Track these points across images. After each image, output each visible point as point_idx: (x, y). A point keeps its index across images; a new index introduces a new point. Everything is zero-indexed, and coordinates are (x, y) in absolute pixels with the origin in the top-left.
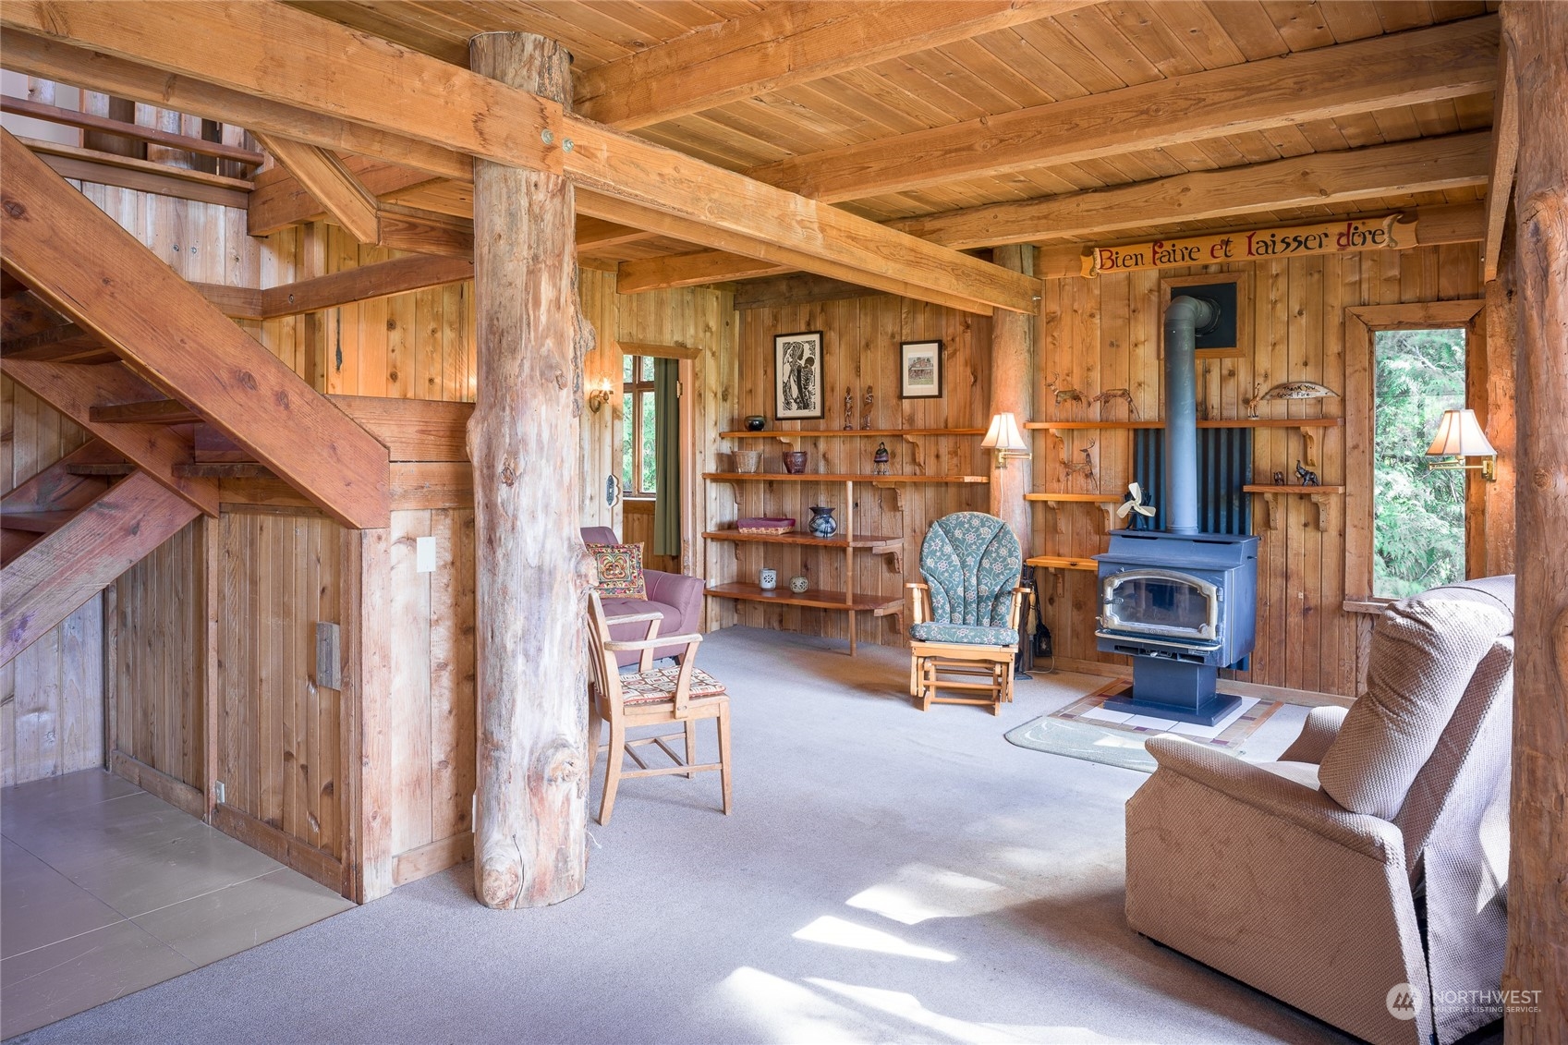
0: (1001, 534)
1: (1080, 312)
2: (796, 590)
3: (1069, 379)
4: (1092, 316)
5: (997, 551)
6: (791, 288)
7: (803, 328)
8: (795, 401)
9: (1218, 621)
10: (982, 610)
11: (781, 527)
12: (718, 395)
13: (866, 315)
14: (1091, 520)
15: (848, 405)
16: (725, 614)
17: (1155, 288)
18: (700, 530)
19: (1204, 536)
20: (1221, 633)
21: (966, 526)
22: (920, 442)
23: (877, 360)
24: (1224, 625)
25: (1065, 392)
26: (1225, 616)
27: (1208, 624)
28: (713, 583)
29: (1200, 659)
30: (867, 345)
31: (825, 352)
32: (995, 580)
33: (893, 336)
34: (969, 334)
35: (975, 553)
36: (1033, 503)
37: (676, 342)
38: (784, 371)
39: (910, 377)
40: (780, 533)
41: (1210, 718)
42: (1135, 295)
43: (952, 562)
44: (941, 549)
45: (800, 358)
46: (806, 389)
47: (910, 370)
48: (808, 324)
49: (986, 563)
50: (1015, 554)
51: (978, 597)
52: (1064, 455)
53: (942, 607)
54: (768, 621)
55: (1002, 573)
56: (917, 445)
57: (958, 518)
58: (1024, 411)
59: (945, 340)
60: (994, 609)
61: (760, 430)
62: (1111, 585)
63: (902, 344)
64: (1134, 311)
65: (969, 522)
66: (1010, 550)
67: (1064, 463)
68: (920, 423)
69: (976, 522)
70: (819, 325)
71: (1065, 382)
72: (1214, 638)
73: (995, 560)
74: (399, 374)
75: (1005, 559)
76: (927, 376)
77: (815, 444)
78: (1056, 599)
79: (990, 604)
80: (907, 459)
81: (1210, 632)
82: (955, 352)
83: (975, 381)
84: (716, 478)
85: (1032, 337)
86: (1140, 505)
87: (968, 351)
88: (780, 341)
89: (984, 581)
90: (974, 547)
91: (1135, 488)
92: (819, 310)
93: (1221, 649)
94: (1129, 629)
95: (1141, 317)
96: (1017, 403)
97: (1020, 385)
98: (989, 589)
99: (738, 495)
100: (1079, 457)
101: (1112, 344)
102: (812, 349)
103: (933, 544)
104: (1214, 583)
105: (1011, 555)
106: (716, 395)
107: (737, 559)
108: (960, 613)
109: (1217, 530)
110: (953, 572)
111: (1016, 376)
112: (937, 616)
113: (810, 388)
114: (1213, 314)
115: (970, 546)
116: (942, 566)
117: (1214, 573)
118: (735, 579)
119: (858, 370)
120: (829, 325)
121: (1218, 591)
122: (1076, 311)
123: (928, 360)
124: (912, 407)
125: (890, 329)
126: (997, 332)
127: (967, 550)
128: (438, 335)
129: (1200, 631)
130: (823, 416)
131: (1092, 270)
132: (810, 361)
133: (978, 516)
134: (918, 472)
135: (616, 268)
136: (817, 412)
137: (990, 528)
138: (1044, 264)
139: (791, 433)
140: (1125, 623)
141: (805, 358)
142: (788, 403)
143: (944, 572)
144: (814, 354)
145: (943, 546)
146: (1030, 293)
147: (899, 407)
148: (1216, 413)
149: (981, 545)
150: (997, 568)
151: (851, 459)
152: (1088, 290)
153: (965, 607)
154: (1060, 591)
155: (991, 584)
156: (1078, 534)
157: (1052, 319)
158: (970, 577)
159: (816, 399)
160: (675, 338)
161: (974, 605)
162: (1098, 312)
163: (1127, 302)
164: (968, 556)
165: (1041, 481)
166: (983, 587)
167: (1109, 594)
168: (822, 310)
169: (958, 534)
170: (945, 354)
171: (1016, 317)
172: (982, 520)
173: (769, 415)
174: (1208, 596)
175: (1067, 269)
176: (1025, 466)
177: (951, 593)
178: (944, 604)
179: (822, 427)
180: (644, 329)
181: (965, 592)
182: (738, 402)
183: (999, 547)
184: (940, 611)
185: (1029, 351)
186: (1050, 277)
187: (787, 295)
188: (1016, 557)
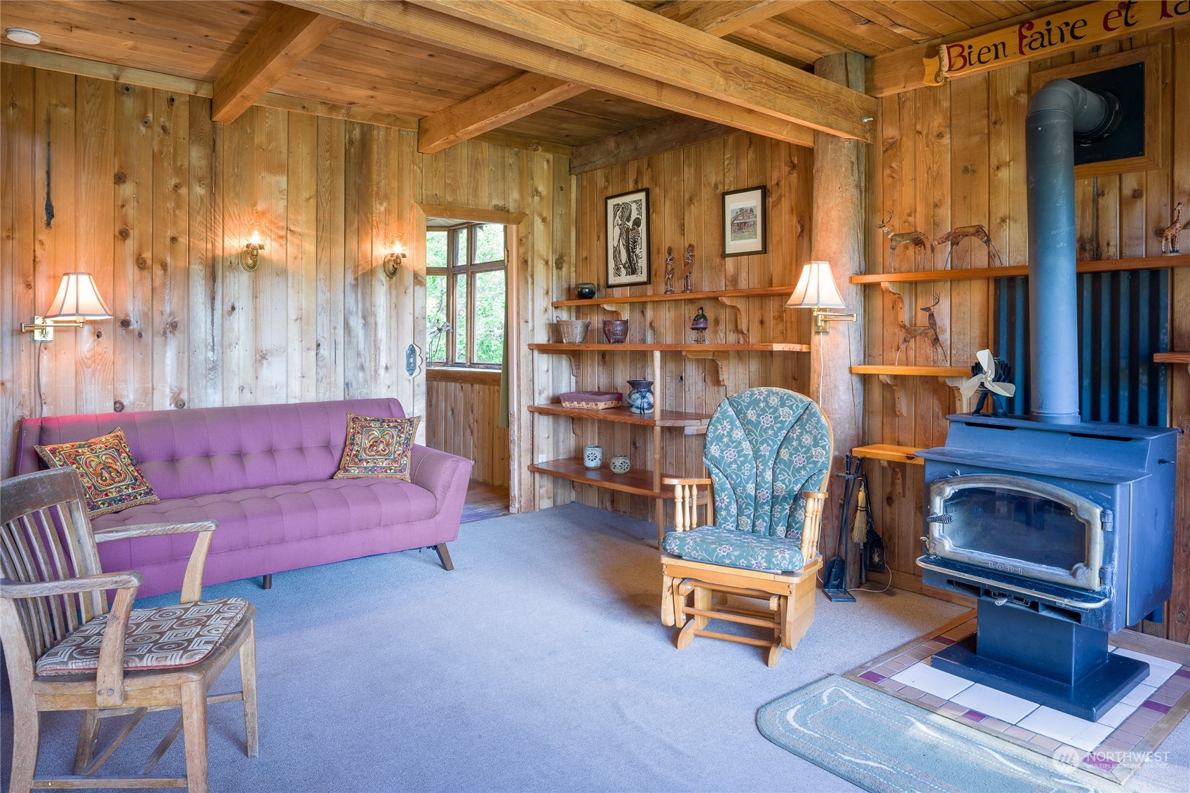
0: (805, 417)
1: (924, 133)
2: (617, 471)
3: (911, 219)
4: (940, 136)
5: (799, 439)
6: (618, 145)
7: (631, 188)
8: (624, 267)
9: (1104, 562)
10: (777, 515)
11: (601, 401)
12: (550, 263)
13: (689, 166)
14: (939, 399)
15: (669, 267)
16: (560, 491)
17: (1025, 89)
18: (525, 402)
19: (1089, 427)
20: (1108, 581)
21: (762, 405)
22: (741, 305)
23: (700, 214)
24: (1115, 568)
25: (902, 235)
26: (1116, 555)
27: (1088, 565)
28: (542, 459)
29: (1075, 615)
30: (691, 200)
31: (651, 211)
32: (795, 476)
33: (716, 187)
34: (795, 175)
35: (772, 440)
36: (866, 379)
37: (495, 206)
38: (614, 234)
39: (733, 231)
40: (600, 408)
41: (1090, 709)
42: (997, 102)
43: (742, 450)
44: (729, 435)
45: (628, 220)
46: (633, 252)
47: (732, 223)
48: (636, 182)
49: (784, 454)
50: (822, 443)
51: (773, 498)
52: (905, 316)
53: (727, 508)
54: (601, 501)
55: (804, 468)
56: (738, 309)
57: (753, 394)
58: (850, 260)
59: (769, 187)
60: (791, 514)
61: (591, 298)
62: (941, 493)
63: (724, 194)
64: (995, 123)
65: (765, 400)
66: (815, 437)
67: (904, 327)
68: (743, 284)
69: (774, 401)
70: (646, 183)
71: (907, 224)
72: (1097, 587)
73: (796, 450)
74: (131, 231)
75: (809, 450)
76: (751, 229)
77: (643, 312)
78: (895, 498)
79: (787, 507)
80: (731, 326)
81: (1090, 577)
82: (779, 199)
83: (802, 231)
84: (543, 349)
85: (862, 169)
86: (994, 381)
87: (794, 196)
88: (611, 203)
89: (781, 477)
90: (770, 432)
91: (984, 357)
92: (645, 166)
93: (1108, 607)
94: (966, 560)
95: (1004, 128)
96: (841, 252)
97: (845, 230)
98: (787, 487)
99: (574, 368)
100: (922, 318)
101: (966, 170)
102: (639, 209)
103: (720, 427)
104: (1097, 501)
105: (816, 445)
106: (547, 263)
107: (574, 433)
108: (748, 516)
109: (1114, 418)
110: (743, 463)
111: (840, 218)
112: (719, 519)
113: (637, 251)
114: (1109, 109)
115: (766, 430)
116: (729, 455)
117: (1100, 488)
118: (573, 455)
119: (682, 228)
120: (654, 180)
121: (1103, 514)
122: (919, 133)
123: (751, 210)
124: (738, 268)
125: (713, 180)
126: (817, 165)
127: (762, 436)
128: (183, 191)
129: (1074, 575)
130: (649, 282)
131: (938, 74)
132: (637, 223)
133: (777, 393)
134: (742, 341)
135: (415, 125)
136: (643, 277)
137: (791, 409)
138: (878, 78)
139: (621, 302)
140: (960, 551)
141: (632, 219)
142: (617, 269)
143: (731, 463)
144: (640, 214)
145: (731, 430)
146: (858, 112)
147: (723, 265)
148: (1113, 251)
149: (780, 429)
150: (798, 460)
151: (678, 329)
152: (935, 103)
153: (756, 509)
154: (899, 489)
155: (790, 481)
156: (922, 418)
157: (892, 147)
158: (764, 470)
159: (642, 263)
160: (494, 203)
161: (767, 508)
162: (948, 130)
163: (986, 111)
164: (762, 443)
165: (877, 351)
166: (779, 484)
167: (938, 506)
168: (649, 165)
169: (751, 415)
170: (770, 200)
171: (840, 144)
172: (782, 398)
173: (602, 283)
174: (1088, 521)
175: (907, 79)
176: (852, 331)
177: (739, 490)
178: (730, 503)
179: (650, 293)
180: (454, 191)
181: (756, 490)
182: (576, 271)
183: (801, 434)
184: (723, 513)
185: (858, 186)
186: (887, 93)
187: (616, 152)
188: (823, 447)
